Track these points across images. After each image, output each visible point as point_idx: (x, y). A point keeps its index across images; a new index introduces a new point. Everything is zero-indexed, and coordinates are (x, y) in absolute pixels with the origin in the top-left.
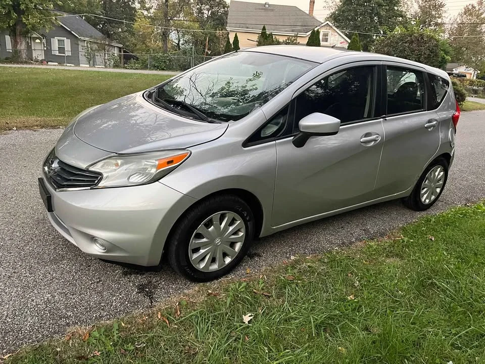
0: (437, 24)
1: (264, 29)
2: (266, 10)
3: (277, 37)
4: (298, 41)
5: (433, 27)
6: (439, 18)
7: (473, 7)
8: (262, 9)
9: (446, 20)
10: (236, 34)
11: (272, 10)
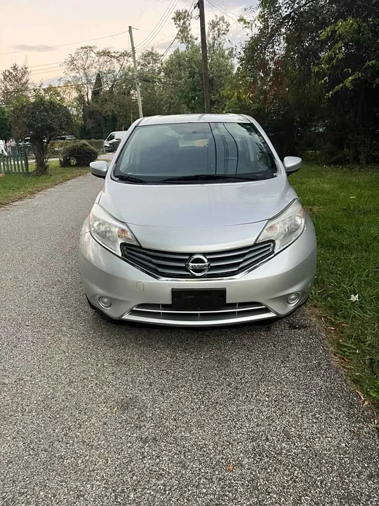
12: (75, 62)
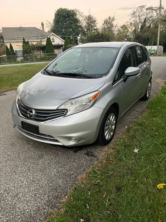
0: (95, 30)
1: (24, 39)
2: (21, 30)
3: (32, 43)
4: (43, 44)
5: (93, 31)
6: (95, 27)
7: (107, 20)
8: (19, 30)
9: (98, 27)
10: (10, 44)
11: (24, 30)
12: (135, 14)
